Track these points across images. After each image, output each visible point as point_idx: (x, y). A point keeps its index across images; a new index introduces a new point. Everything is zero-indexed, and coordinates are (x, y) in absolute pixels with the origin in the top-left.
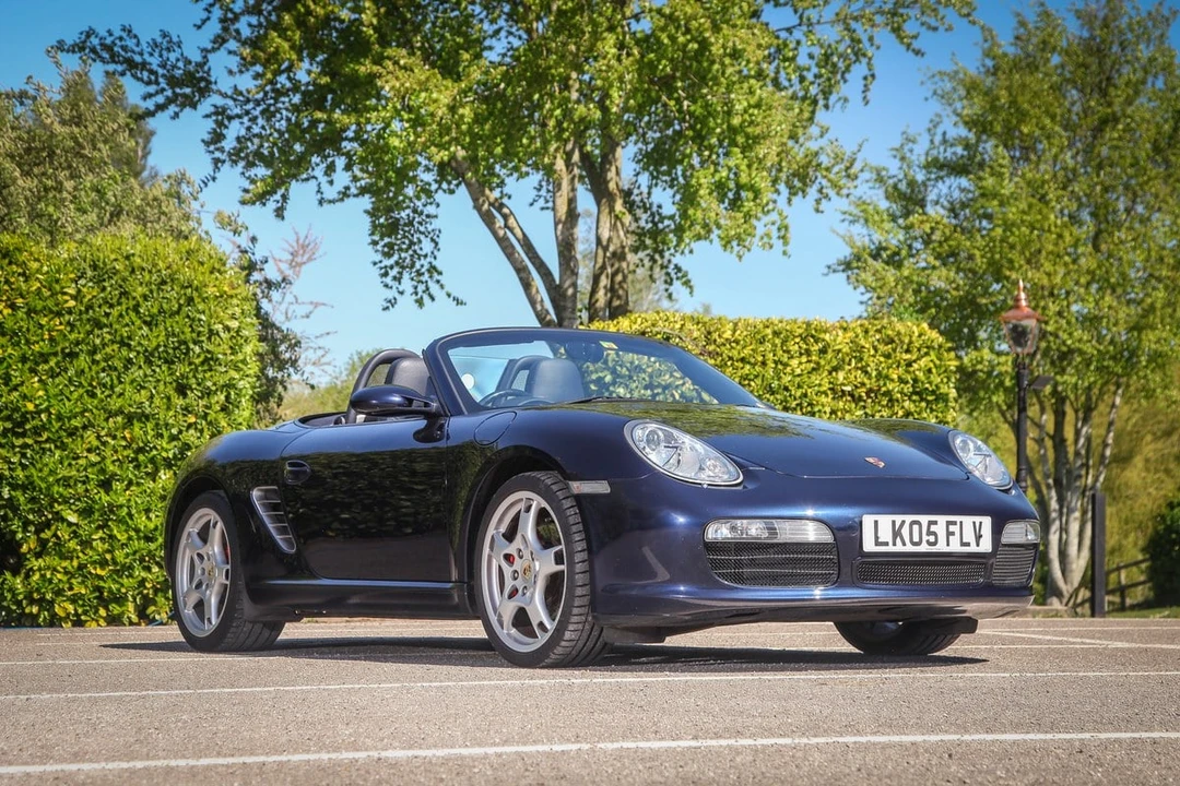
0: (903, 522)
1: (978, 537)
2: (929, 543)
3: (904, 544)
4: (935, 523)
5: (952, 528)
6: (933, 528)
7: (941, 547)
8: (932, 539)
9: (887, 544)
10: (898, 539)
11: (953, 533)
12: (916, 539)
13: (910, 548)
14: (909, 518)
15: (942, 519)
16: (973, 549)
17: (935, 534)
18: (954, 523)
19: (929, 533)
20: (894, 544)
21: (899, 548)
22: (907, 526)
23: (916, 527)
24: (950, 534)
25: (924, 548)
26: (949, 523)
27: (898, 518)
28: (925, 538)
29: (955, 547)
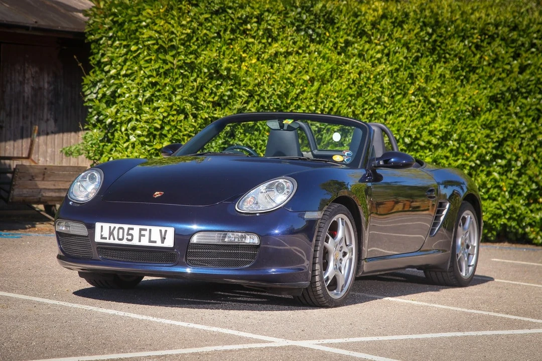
0: (115, 228)
1: (163, 239)
2: (128, 240)
3: (114, 239)
4: (132, 229)
5: (143, 232)
6: (131, 232)
7: (135, 242)
8: (130, 237)
9: (106, 238)
10: (112, 237)
11: (144, 235)
12: (121, 237)
13: (117, 242)
14: (118, 226)
15: (137, 228)
16: (159, 244)
17: (132, 235)
18: (146, 230)
19: (128, 234)
20: (109, 239)
21: (112, 241)
22: (116, 230)
23: (121, 231)
24: (141, 235)
25: (125, 242)
26: (141, 230)
27: (113, 225)
28: (126, 237)
29: (145, 242)
